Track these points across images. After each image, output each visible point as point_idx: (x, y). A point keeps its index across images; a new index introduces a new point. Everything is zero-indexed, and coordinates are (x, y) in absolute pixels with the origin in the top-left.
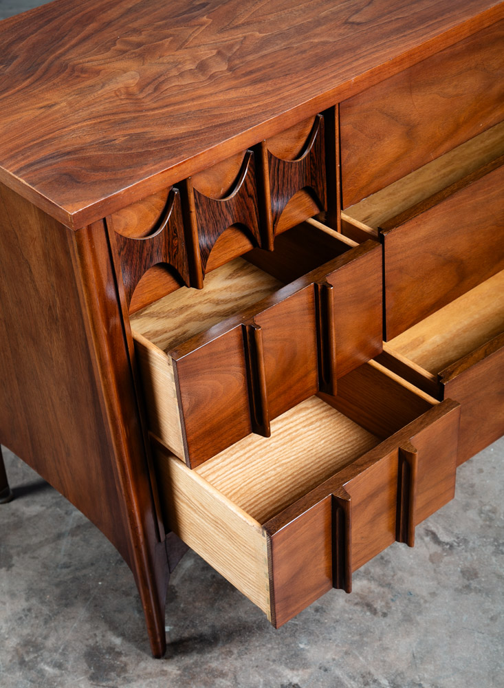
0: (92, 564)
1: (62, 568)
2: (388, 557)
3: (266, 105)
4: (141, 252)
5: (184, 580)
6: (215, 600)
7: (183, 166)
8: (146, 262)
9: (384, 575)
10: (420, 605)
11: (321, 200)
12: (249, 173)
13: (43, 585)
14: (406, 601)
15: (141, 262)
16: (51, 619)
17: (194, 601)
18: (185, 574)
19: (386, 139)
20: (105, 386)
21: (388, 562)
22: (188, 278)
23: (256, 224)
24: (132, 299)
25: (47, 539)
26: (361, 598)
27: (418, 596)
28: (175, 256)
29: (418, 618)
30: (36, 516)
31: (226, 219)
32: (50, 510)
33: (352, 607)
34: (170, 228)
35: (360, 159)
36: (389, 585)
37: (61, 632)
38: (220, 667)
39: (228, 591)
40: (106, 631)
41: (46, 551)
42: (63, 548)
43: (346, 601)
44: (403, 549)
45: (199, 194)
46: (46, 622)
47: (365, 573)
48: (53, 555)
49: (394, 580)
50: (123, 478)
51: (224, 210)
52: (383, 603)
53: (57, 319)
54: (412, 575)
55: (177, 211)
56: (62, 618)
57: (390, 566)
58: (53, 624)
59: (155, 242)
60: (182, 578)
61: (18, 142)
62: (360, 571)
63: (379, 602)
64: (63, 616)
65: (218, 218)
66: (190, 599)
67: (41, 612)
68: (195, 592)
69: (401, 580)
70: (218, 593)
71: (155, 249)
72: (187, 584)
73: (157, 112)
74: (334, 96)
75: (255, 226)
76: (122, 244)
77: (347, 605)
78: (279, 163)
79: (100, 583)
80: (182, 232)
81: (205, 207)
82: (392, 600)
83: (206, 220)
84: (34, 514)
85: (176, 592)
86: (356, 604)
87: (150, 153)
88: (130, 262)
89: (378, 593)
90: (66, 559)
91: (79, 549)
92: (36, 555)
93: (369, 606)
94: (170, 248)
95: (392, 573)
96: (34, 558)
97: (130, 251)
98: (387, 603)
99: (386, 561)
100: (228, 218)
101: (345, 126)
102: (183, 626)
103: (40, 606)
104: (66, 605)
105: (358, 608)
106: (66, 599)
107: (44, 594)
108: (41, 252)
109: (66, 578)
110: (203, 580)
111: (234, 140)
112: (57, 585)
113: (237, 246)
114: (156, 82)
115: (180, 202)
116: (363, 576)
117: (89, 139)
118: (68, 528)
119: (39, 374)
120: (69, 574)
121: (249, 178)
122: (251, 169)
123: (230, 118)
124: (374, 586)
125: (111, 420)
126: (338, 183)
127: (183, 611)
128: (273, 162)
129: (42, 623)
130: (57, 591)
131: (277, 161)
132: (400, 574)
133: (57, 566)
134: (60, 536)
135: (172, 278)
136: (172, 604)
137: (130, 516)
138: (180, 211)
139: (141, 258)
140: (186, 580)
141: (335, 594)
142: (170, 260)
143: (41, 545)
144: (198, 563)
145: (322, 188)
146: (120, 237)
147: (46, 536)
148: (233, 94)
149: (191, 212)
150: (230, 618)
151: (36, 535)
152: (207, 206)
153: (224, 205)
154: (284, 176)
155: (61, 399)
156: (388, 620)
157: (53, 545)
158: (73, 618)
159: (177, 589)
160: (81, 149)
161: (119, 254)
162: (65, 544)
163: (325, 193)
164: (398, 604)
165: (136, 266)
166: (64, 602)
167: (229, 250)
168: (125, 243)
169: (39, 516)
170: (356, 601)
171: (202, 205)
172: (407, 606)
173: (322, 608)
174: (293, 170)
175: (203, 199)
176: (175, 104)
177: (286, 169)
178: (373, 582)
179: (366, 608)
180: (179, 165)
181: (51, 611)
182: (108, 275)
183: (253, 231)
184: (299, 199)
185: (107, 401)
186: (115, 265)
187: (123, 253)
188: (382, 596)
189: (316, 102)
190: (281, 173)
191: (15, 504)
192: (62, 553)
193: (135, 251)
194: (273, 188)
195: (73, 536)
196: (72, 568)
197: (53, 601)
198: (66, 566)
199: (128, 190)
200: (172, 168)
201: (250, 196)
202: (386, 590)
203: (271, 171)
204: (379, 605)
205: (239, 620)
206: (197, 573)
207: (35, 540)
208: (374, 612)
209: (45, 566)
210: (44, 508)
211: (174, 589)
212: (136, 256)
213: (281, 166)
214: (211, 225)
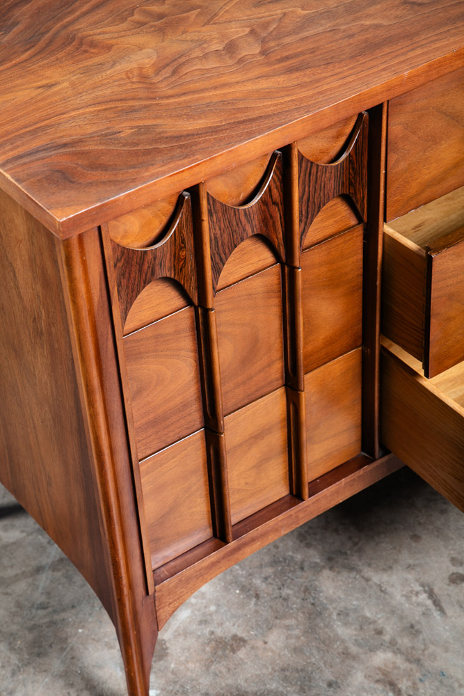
0: (73, 607)
1: (38, 608)
2: (419, 626)
3: (301, 99)
4: (141, 265)
5: (177, 635)
6: (212, 662)
7: (197, 169)
8: (146, 276)
9: (413, 648)
10: (454, 690)
11: (359, 210)
12: (275, 177)
13: (14, 628)
14: (437, 683)
15: (141, 275)
16: (20, 671)
17: (187, 661)
18: (179, 627)
19: (443, 142)
20: (91, 415)
21: (418, 632)
22: (196, 294)
23: (281, 236)
24: (128, 317)
25: (24, 572)
26: (383, 674)
27: (452, 678)
28: (181, 269)
30: (14, 543)
31: (244, 230)
32: (31, 538)
33: (372, 685)
34: (177, 238)
35: (410, 165)
36: (418, 661)
37: (30, 687)
39: (227, 652)
40: (82, 690)
41: (21, 587)
42: (42, 585)
43: (365, 676)
44: (438, 617)
45: (214, 200)
46: (13, 674)
47: (390, 643)
48: (29, 592)
49: (424, 655)
50: (107, 521)
51: (243, 219)
52: (409, 684)
53: (42, 333)
54: (447, 650)
55: (187, 219)
56: (32, 670)
57: (421, 637)
58: (21, 677)
59: (158, 254)
60: (176, 631)
61: (8, 127)
62: (384, 641)
63: (405, 681)
64: (34, 668)
65: (235, 228)
66: (182, 658)
67: (8, 661)
68: (189, 650)
69: (433, 656)
70: (215, 653)
71: (158, 261)
72: (181, 639)
73: (172, 100)
74: (382, 92)
75: (278, 238)
76: (119, 254)
77: (366, 681)
78: (311, 166)
79: (80, 631)
80: (192, 242)
81: (220, 214)
82: (421, 680)
83: (220, 229)
84: (12, 540)
85: (167, 648)
86: (378, 681)
87: (158, 151)
88: (127, 275)
89: (404, 670)
90: (43, 599)
91: (60, 587)
92: (9, 591)
93: (392, 685)
94: (176, 261)
95: (422, 647)
96: (6, 594)
97: (128, 263)
98: (414, 683)
99: (417, 631)
100: (247, 228)
101: (394, 126)
102: (172, 691)
103: (8, 653)
104: (39, 655)
105: (380, 687)
106: (40, 647)
107: (14, 639)
108: (26, 257)
109: (42, 621)
110: (199, 637)
111: (259, 141)
112: (31, 629)
113: (255, 259)
114: (175, 64)
115: (190, 208)
116: (388, 647)
117: (90, 129)
118: (50, 561)
119: (20, 390)
120: (45, 616)
121: (275, 182)
122: (278, 173)
123: (256, 114)
124: (399, 661)
125: (97, 454)
126: (382, 192)
127: (173, 672)
128: (304, 165)
129: (9, 675)
130: (30, 637)
131: (309, 164)
132: (432, 648)
133: (33, 606)
134: (39, 570)
135: (177, 294)
136: (161, 663)
137: (113, 565)
138: (190, 219)
139: (140, 271)
140: (179, 634)
141: (353, 667)
142: (175, 274)
143: (16, 578)
144: (195, 615)
145: (362, 196)
146: (116, 246)
147: (23, 569)
148: (263, 84)
149: (203, 220)
150: (227, 685)
151: (12, 567)
152: (223, 214)
153: (242, 214)
154: (316, 182)
155: (43, 422)
157: (30, 580)
158: (45, 671)
159: (168, 645)
160: (81, 141)
161: (115, 265)
162: (44, 579)
163: (365, 202)
164: (428, 686)
165: (135, 280)
166: (36, 650)
167: (248, 263)
168: (123, 253)
169: (17, 544)
170: (377, 677)
171: (216, 213)
172: (438, 690)
173: (337, 682)
174: (328, 175)
175: (218, 205)
177: (319, 174)
178: (399, 656)
179: (388, 688)
180: (191, 168)
181: (21, 660)
182: (101, 290)
183: (276, 243)
184: (334, 207)
185: (93, 433)
186: (109, 279)
187: (119, 265)
188: (409, 675)
189: (359, 99)
190: (313, 177)
192: (40, 590)
193: (134, 263)
194: (303, 195)
195: (54, 570)
196: (50, 609)
197: (24, 649)
198: (43, 607)
199: (128, 195)
200: (183, 171)
201: (275, 203)
202: (414, 667)
203: (302, 175)
204: (404, 685)
205: (237, 689)
206: (194, 627)
207: (11, 572)
208: (398, 693)
209: (19, 605)
210: (24, 534)
211: (165, 644)
212: (135, 268)
213: (314, 170)
214: (226, 235)
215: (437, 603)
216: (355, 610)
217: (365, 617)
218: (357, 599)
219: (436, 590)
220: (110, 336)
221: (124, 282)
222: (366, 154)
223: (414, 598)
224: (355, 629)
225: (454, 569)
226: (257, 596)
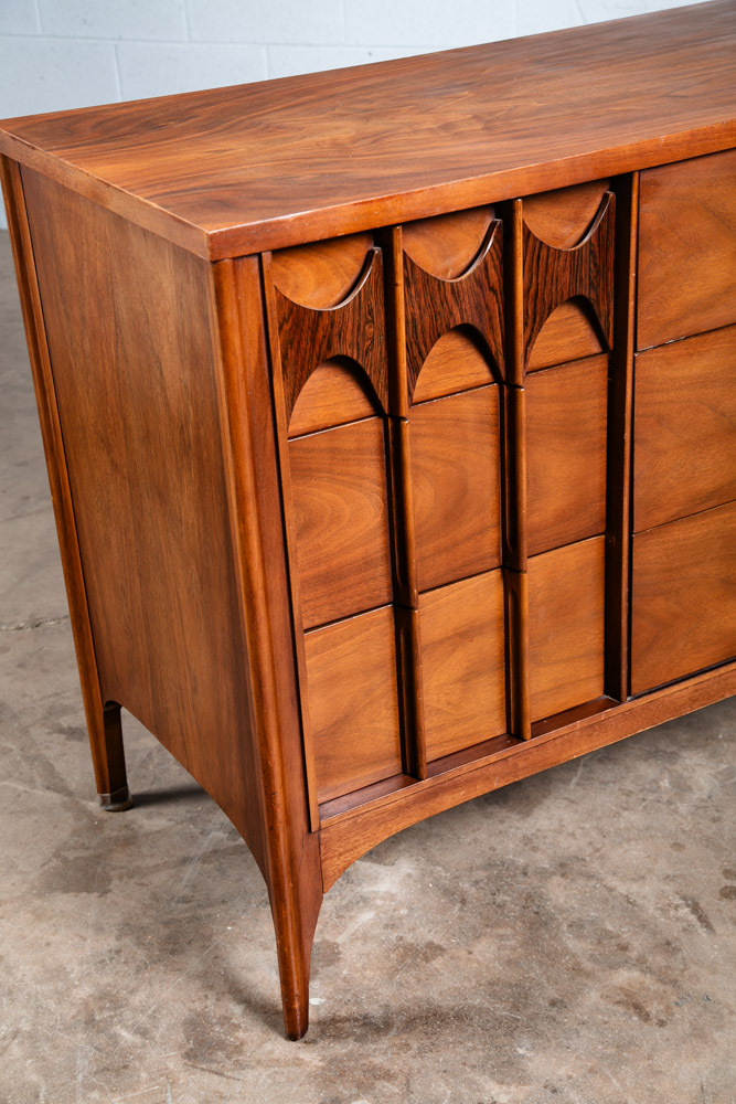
0: (223, 902)
1: (178, 902)
2: (678, 944)
4: (315, 331)
5: (354, 938)
6: (397, 970)
7: (389, 204)
8: (320, 347)
9: (668, 967)
10: (722, 1017)
11: (603, 327)
12: (493, 251)
13: (146, 921)
14: (699, 1009)
15: (313, 346)
16: (146, 968)
17: (365, 969)
18: (358, 930)
19: (711, 253)
21: (677, 950)
22: (386, 397)
23: (499, 339)
24: (296, 406)
25: (166, 862)
26: (626, 995)
27: (720, 1003)
28: (367, 352)
29: (717, 1035)
30: (157, 832)
31: (451, 313)
32: (180, 826)
33: (610, 1006)
34: (363, 305)
35: (667, 274)
36: (675, 982)
37: (157, 986)
38: (387, 1065)
39: (419, 960)
40: (223, 993)
41: (162, 877)
42: (186, 877)
43: (602, 997)
44: (704, 935)
45: (413, 264)
46: (138, 971)
47: (637, 961)
48: (170, 884)
49: (683, 976)
51: (449, 296)
52: (662, 1007)
53: (189, 446)
54: (714, 972)
55: (376, 282)
56: (162, 968)
57: (680, 956)
58: (147, 975)
59: (337, 319)
60: (353, 935)
62: (630, 958)
63: (655, 1004)
64: (165, 966)
65: (439, 308)
66: (359, 965)
67: (134, 957)
68: (368, 956)
69: (696, 978)
70: (403, 961)
71: (336, 330)
72: (359, 943)
73: (368, 158)
74: (631, 156)
75: (496, 342)
76: (286, 311)
77: (602, 1002)
78: (540, 247)
79: (229, 928)
80: (382, 317)
81: (420, 286)
82: (677, 1004)
83: (420, 308)
84: (157, 829)
85: (340, 953)
86: (618, 1003)
88: (296, 344)
89: (655, 992)
90: (187, 892)
91: (210, 880)
92: (145, 882)
93: (638, 1008)
94: (361, 337)
95: (681, 967)
96: (142, 884)
97: (297, 325)
98: (668, 1007)
99: (674, 949)
100: (454, 312)
101: (649, 212)
102: (341, 1000)
103: (134, 948)
104: (173, 952)
105: (621, 1009)
106: (175, 944)
107: (144, 933)
108: (174, 333)
109: (182, 916)
110: (384, 942)
111: (472, 184)
112: (166, 924)
113: (467, 370)
114: (377, 137)
115: (382, 268)
116: (634, 965)
117: (262, 175)
118: (200, 852)
119: (165, 555)
120: (186, 911)
121: (492, 258)
122: (497, 247)
124: (649, 981)
126: (631, 304)
127: (345, 980)
128: (531, 244)
129: (132, 971)
130: (164, 932)
131: (538, 244)
132: (694, 969)
133: (172, 899)
134: (185, 861)
135: (362, 395)
136: (330, 968)
137: (264, 772)
138: (381, 283)
139: (313, 340)
140: (357, 938)
141: (585, 985)
142: (358, 355)
143: (156, 869)
144: (381, 919)
145: (605, 308)
146: (282, 300)
147: (166, 859)
149: (397, 285)
150: (415, 998)
151: (152, 856)
152: (424, 286)
153: (448, 288)
154: (547, 271)
155: (189, 592)
156: (666, 1031)
157: (173, 871)
158: (179, 970)
159: (341, 949)
161: (281, 328)
162: (189, 872)
163: (611, 319)
164: (686, 1010)
165: (305, 352)
166: (170, 947)
167: (456, 373)
168: (291, 311)
169: (161, 832)
170: (618, 998)
171: (415, 283)
172: (700, 1016)
173: (562, 1001)
174: (561, 263)
175: (418, 272)
176: (395, 152)
177: (550, 260)
178: (648, 975)
179: (632, 1010)
180: (382, 199)
181: (149, 957)
182: (260, 352)
183: (493, 349)
184: (570, 321)
186: (271, 336)
187: (286, 327)
188: (662, 997)
189: (602, 158)
190: (542, 264)
191: (130, 815)
192: (184, 883)
193: (304, 328)
194: (530, 287)
195: (204, 863)
196: (193, 903)
197: (155, 944)
198: (185, 900)
199: (300, 218)
200: (371, 202)
201: (492, 289)
202: (669, 988)
203: (528, 258)
204: (654, 1008)
205: (428, 1002)
206: (377, 931)
207: (150, 862)
208: (646, 1017)
209: (155, 897)
210: (172, 823)
211: (337, 948)
212: (307, 335)
213: (544, 253)
214: (427, 318)
215: (703, 919)
216: (593, 922)
217: (607, 931)
218: (596, 910)
219: (702, 904)
220: (270, 423)
221: (291, 353)
222: (612, 250)
223: (672, 913)
224: (592, 943)
225: (728, 883)
226: (463, 902)
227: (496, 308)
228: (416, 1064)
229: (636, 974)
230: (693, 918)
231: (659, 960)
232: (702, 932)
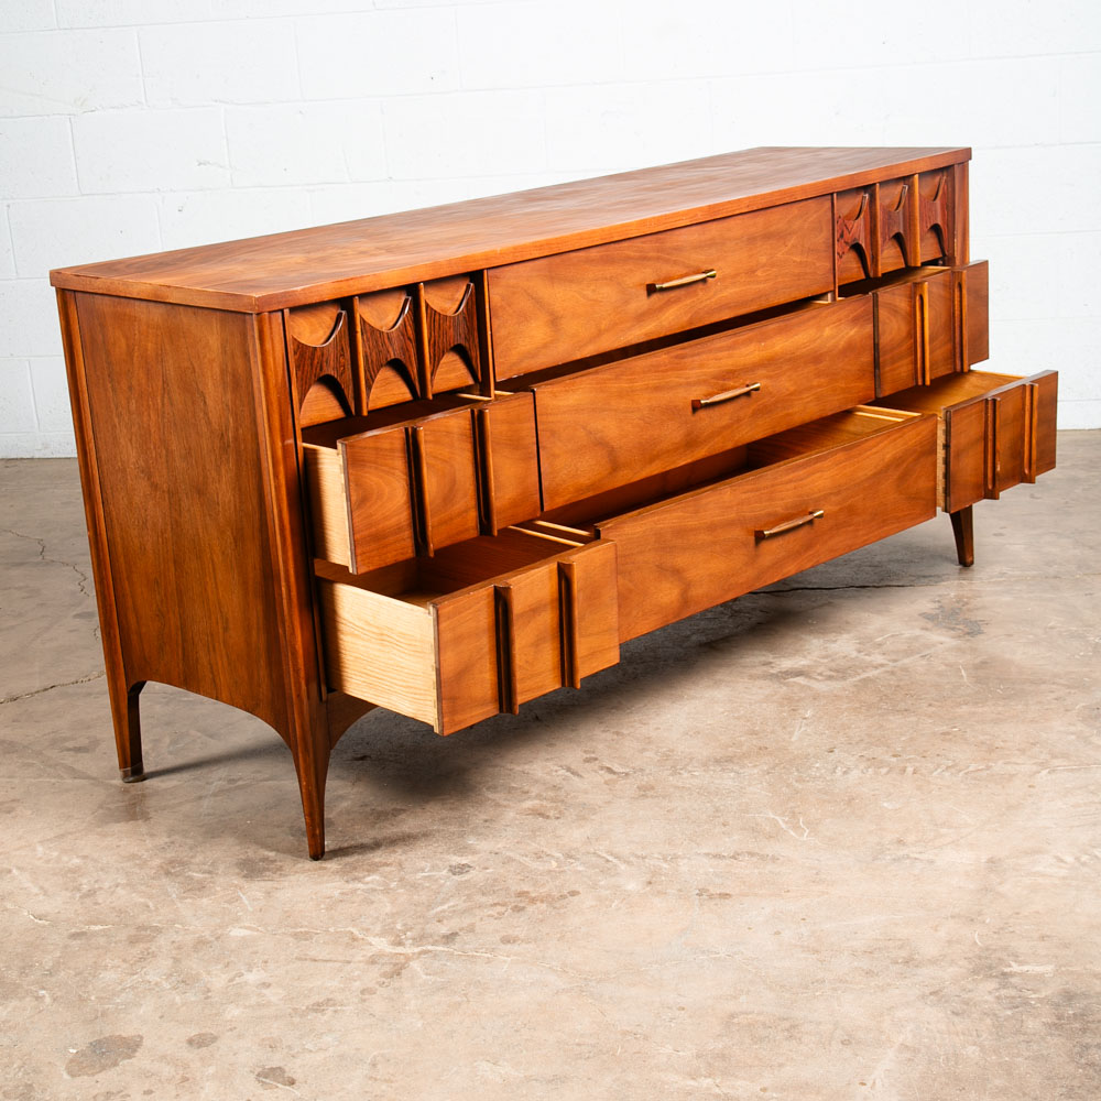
227: (413, 351)
228: (403, 858)
229: (537, 802)
230: (568, 774)
231: (551, 794)
232: (576, 778)
